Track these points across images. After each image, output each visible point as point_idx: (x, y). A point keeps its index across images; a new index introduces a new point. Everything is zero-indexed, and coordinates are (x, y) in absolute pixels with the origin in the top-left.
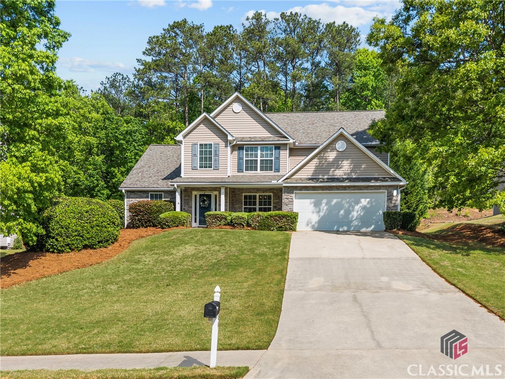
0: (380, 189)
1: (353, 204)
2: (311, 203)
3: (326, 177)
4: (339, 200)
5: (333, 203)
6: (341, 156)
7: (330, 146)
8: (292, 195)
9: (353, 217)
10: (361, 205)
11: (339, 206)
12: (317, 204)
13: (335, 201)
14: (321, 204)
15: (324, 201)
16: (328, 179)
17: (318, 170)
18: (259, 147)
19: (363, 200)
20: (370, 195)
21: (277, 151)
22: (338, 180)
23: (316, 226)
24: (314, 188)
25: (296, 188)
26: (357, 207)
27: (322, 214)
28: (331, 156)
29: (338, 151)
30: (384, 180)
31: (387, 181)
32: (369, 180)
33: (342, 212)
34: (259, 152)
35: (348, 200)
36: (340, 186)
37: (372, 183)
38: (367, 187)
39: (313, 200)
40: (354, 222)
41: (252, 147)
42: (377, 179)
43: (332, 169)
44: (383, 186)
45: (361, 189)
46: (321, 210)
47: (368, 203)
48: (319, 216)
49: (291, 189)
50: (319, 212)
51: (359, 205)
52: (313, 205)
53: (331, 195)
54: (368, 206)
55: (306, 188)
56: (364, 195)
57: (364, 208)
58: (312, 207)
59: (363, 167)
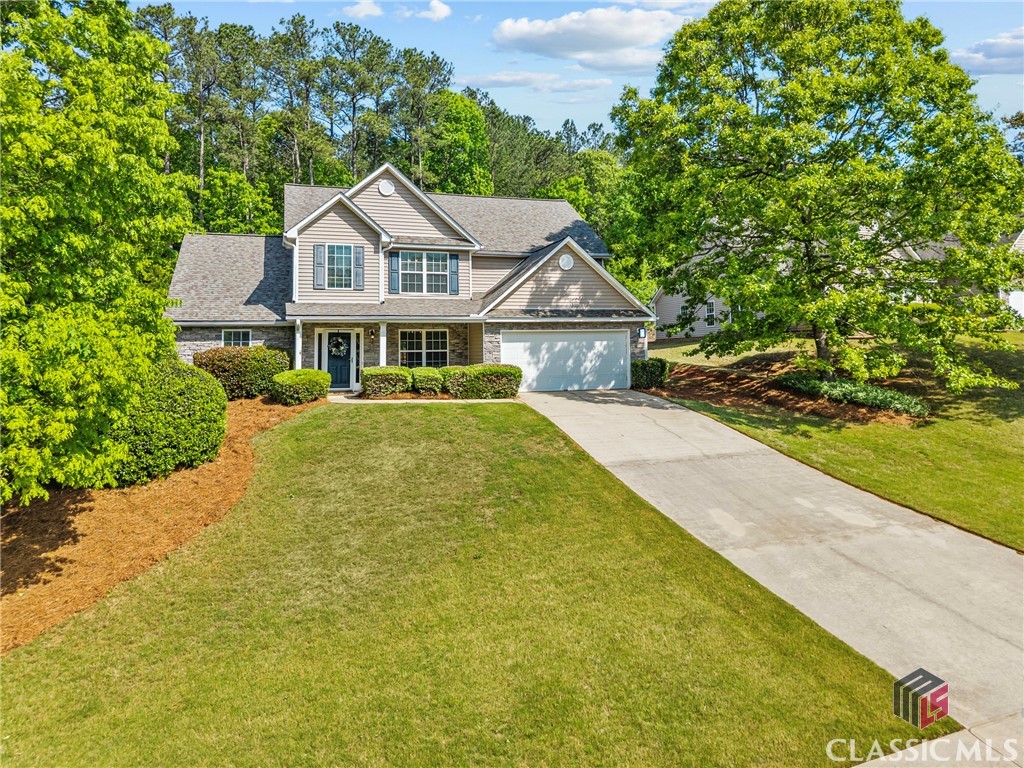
0: (622, 327)
1: (584, 350)
2: (525, 350)
3: (547, 308)
4: (566, 343)
5: (557, 349)
6: (568, 278)
7: (551, 261)
8: (498, 336)
9: (586, 369)
10: (596, 351)
11: (565, 354)
12: (534, 351)
13: (560, 344)
14: (540, 351)
15: (545, 346)
16: (550, 311)
17: (535, 297)
18: (424, 254)
19: (597, 344)
20: (607, 335)
21: (454, 261)
22: (564, 313)
23: (535, 384)
24: (530, 326)
25: (503, 325)
26: (590, 355)
27: (542, 366)
28: (553, 277)
29: (563, 270)
30: (626, 313)
31: (631, 316)
32: (608, 314)
33: (570, 362)
34: (425, 262)
35: (578, 344)
36: (567, 323)
38: (604, 324)
39: (528, 344)
40: (587, 377)
41: (414, 254)
42: (618, 313)
43: (556, 297)
44: (625, 323)
45: (596, 327)
46: (541, 360)
47: (605, 347)
48: (538, 370)
49: (495, 328)
50: (537, 363)
51: (592, 352)
52: (528, 352)
53: (553, 336)
54: (605, 353)
55: (519, 325)
56: (598, 335)
57: (600, 355)
58: (527, 355)
59: (598, 294)
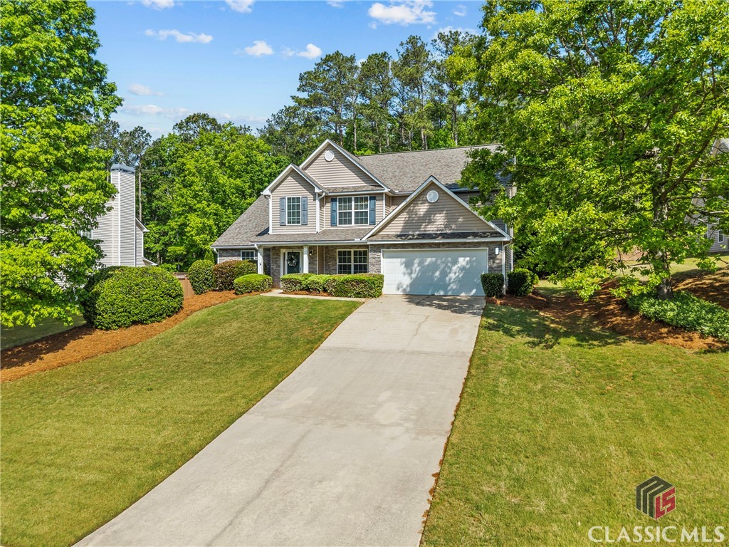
0: (480, 246)
1: (449, 264)
3: (417, 233)
5: (426, 263)
7: (421, 196)
8: (379, 254)
9: (450, 279)
10: (459, 265)
11: (434, 267)
12: (408, 265)
13: (429, 260)
15: (417, 261)
16: (419, 235)
17: (408, 224)
18: (353, 198)
19: (461, 260)
20: (469, 253)
21: (373, 201)
22: (430, 236)
23: (408, 289)
24: (403, 246)
25: (383, 246)
26: (454, 268)
27: (414, 276)
28: (422, 209)
29: (429, 203)
30: (484, 235)
31: (487, 237)
33: (437, 274)
34: (353, 203)
35: (444, 259)
37: (470, 240)
38: (464, 244)
39: (404, 260)
43: (424, 224)
44: (483, 242)
45: (457, 247)
46: (414, 271)
47: (467, 263)
48: (411, 278)
49: (377, 248)
50: (410, 274)
51: (456, 266)
52: (404, 265)
53: (424, 254)
54: (468, 267)
55: (395, 246)
56: (462, 253)
57: (463, 269)
58: (402, 269)
59: (460, 220)
